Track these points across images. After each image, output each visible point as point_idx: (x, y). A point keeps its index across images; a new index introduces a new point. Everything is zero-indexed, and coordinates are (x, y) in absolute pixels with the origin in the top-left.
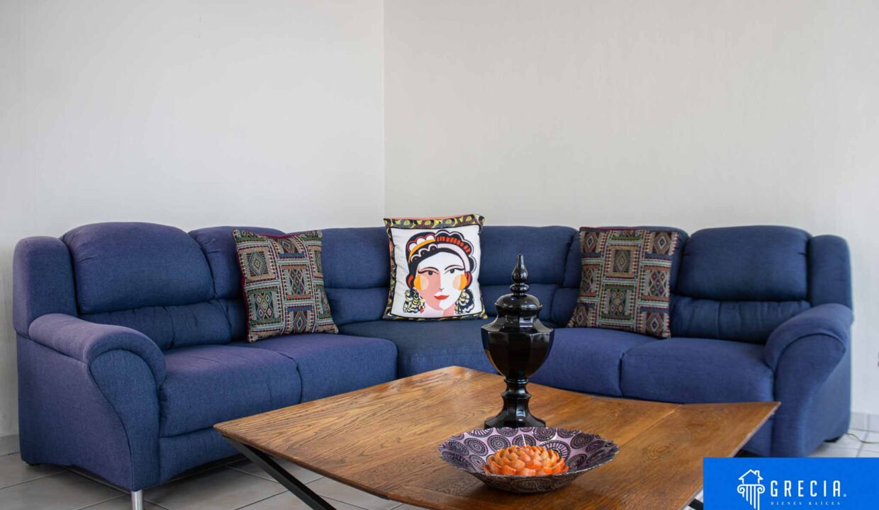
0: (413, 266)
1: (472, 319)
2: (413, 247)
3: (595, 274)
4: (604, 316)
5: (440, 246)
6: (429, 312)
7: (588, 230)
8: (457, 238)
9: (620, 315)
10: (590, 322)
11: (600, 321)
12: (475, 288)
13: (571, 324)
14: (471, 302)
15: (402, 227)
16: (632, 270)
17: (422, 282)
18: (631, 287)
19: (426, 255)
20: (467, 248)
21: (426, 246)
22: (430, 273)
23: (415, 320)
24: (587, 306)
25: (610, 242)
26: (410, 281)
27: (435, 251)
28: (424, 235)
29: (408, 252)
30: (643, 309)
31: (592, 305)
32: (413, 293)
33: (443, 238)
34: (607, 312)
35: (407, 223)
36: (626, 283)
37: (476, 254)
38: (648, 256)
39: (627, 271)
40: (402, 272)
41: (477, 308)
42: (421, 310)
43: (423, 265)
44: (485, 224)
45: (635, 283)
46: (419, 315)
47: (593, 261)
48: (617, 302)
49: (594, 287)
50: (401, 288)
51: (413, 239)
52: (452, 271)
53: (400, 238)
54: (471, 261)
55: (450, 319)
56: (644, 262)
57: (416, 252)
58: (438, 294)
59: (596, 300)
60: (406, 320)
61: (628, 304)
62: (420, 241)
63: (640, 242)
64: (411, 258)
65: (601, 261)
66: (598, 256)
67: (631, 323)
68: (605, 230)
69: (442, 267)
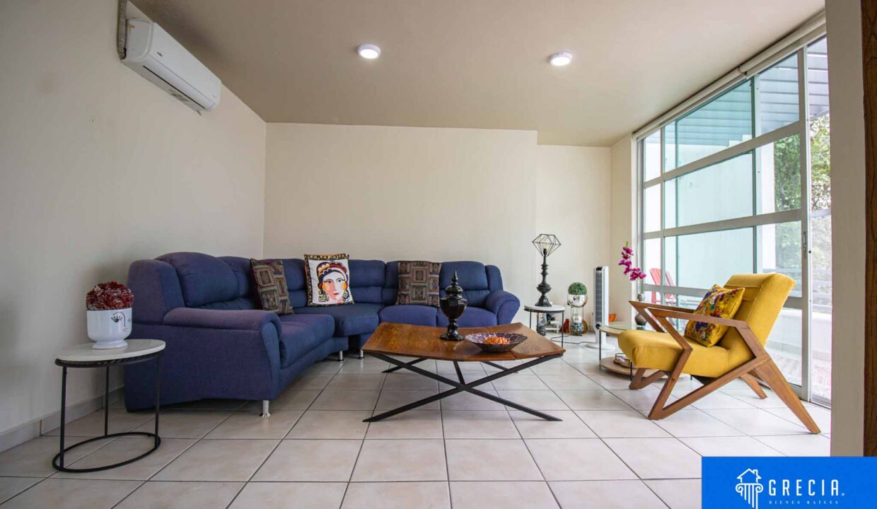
0: (321, 278)
1: (349, 304)
2: (320, 269)
3: (407, 281)
4: (413, 299)
5: (333, 269)
6: (331, 301)
7: (402, 262)
8: (339, 265)
9: (421, 298)
10: (407, 301)
11: (411, 301)
12: (348, 289)
13: (397, 303)
14: (348, 296)
15: (313, 259)
16: (424, 279)
17: (326, 286)
18: (425, 286)
19: (326, 273)
20: (344, 269)
21: (326, 269)
22: (330, 282)
23: (324, 306)
24: (405, 296)
25: (413, 267)
26: (320, 286)
27: (330, 271)
28: (325, 263)
29: (318, 272)
30: (430, 295)
31: (408, 295)
32: (323, 292)
33: (333, 265)
34: (415, 298)
35: (316, 257)
36: (423, 284)
37: (348, 273)
38: (431, 273)
39: (422, 279)
40: (315, 282)
41: (351, 299)
42: (328, 300)
43: (325, 278)
44: (350, 258)
45: (427, 284)
46: (326, 303)
47: (407, 275)
48: (419, 293)
49: (407, 287)
50: (316, 291)
51: (320, 265)
52: (340, 281)
53: (313, 264)
54: (347, 276)
55: (340, 304)
56: (429, 276)
57: (322, 272)
58: (335, 292)
59: (409, 292)
60: (320, 306)
61: (424, 294)
62: (323, 266)
63: (427, 267)
64: (320, 274)
65: (410, 275)
66: (408, 273)
67: (426, 302)
68: (410, 262)
69: (334, 279)
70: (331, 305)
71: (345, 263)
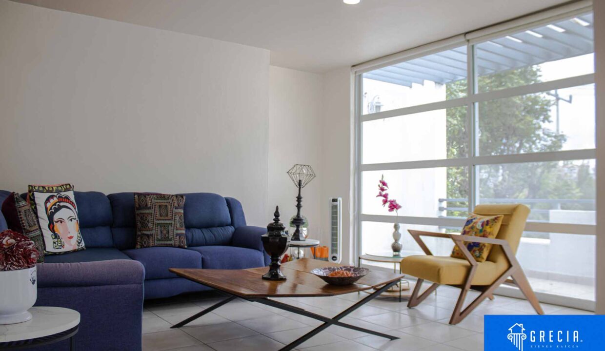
0: (51, 218)
2: (49, 205)
3: (149, 218)
4: (159, 240)
5: (62, 204)
6: (67, 247)
7: (139, 195)
8: (67, 199)
9: (168, 239)
10: (151, 244)
11: (157, 243)
13: (139, 247)
14: (81, 240)
15: (39, 191)
16: (170, 214)
17: (58, 227)
18: (170, 224)
19: (57, 210)
20: (72, 204)
21: (55, 204)
22: (61, 222)
23: (60, 254)
24: (148, 236)
25: (154, 201)
26: (51, 226)
27: (60, 208)
28: (52, 197)
29: (46, 209)
30: (177, 234)
31: (152, 235)
32: (56, 236)
33: (60, 199)
34: (160, 238)
35: (41, 189)
36: (168, 222)
37: (77, 209)
38: (176, 208)
39: (167, 216)
40: (44, 223)
42: (63, 246)
43: (56, 217)
45: (173, 222)
46: (62, 250)
47: (148, 211)
48: (165, 232)
49: (150, 225)
50: (48, 234)
51: (48, 200)
52: (71, 220)
53: (40, 199)
54: (76, 213)
55: (75, 251)
56: (175, 211)
57: (51, 209)
58: (69, 236)
59: (153, 232)
60: (55, 254)
61: (170, 233)
62: (52, 201)
63: (170, 201)
64: (49, 212)
65: (152, 211)
66: (150, 208)
67: (172, 242)
68: (148, 194)
69: (66, 218)
70: (66, 253)
71: (71, 195)
